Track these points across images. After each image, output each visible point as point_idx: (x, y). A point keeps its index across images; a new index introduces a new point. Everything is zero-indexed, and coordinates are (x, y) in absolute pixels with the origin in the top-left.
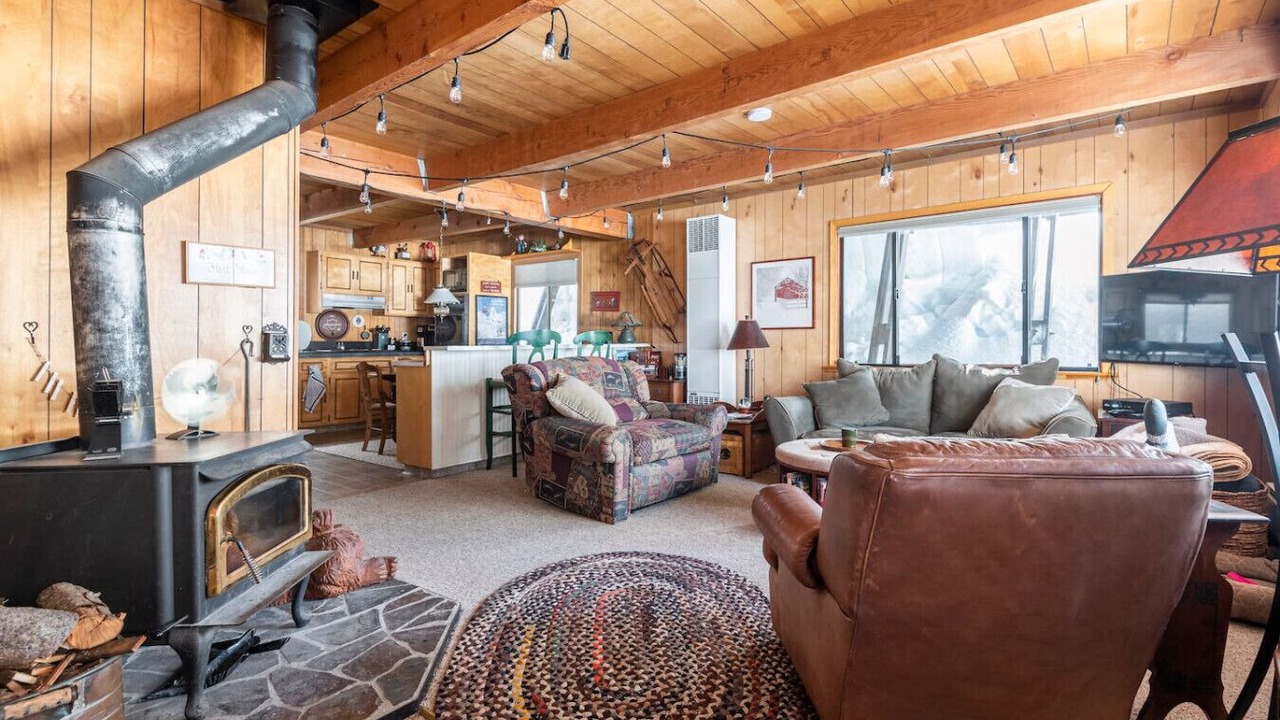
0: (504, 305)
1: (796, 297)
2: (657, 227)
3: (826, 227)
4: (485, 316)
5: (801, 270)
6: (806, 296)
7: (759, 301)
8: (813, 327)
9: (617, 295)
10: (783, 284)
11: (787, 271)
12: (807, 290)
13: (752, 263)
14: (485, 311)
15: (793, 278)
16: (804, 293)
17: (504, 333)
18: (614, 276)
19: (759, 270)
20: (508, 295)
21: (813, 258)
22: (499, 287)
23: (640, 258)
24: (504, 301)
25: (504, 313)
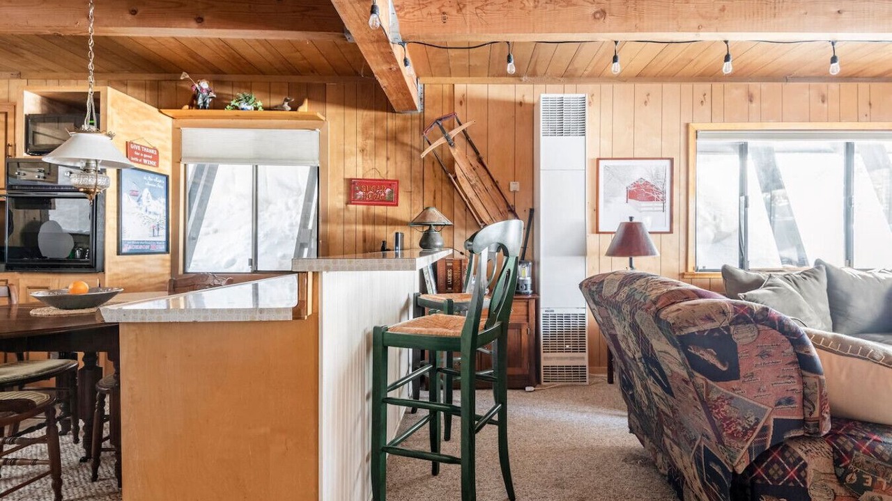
0: (163, 187)
1: (652, 199)
2: (461, 103)
3: (683, 129)
4: (133, 202)
5: (657, 171)
6: (663, 200)
7: (607, 201)
8: (671, 232)
9: (393, 184)
10: (635, 185)
11: (641, 171)
12: (664, 192)
13: (598, 160)
14: (134, 194)
15: (648, 179)
16: (661, 196)
17: (163, 232)
18: (388, 159)
19: (607, 168)
20: (168, 171)
21: (672, 160)
22: (156, 158)
23: (447, 138)
24: (163, 181)
25: (163, 200)
